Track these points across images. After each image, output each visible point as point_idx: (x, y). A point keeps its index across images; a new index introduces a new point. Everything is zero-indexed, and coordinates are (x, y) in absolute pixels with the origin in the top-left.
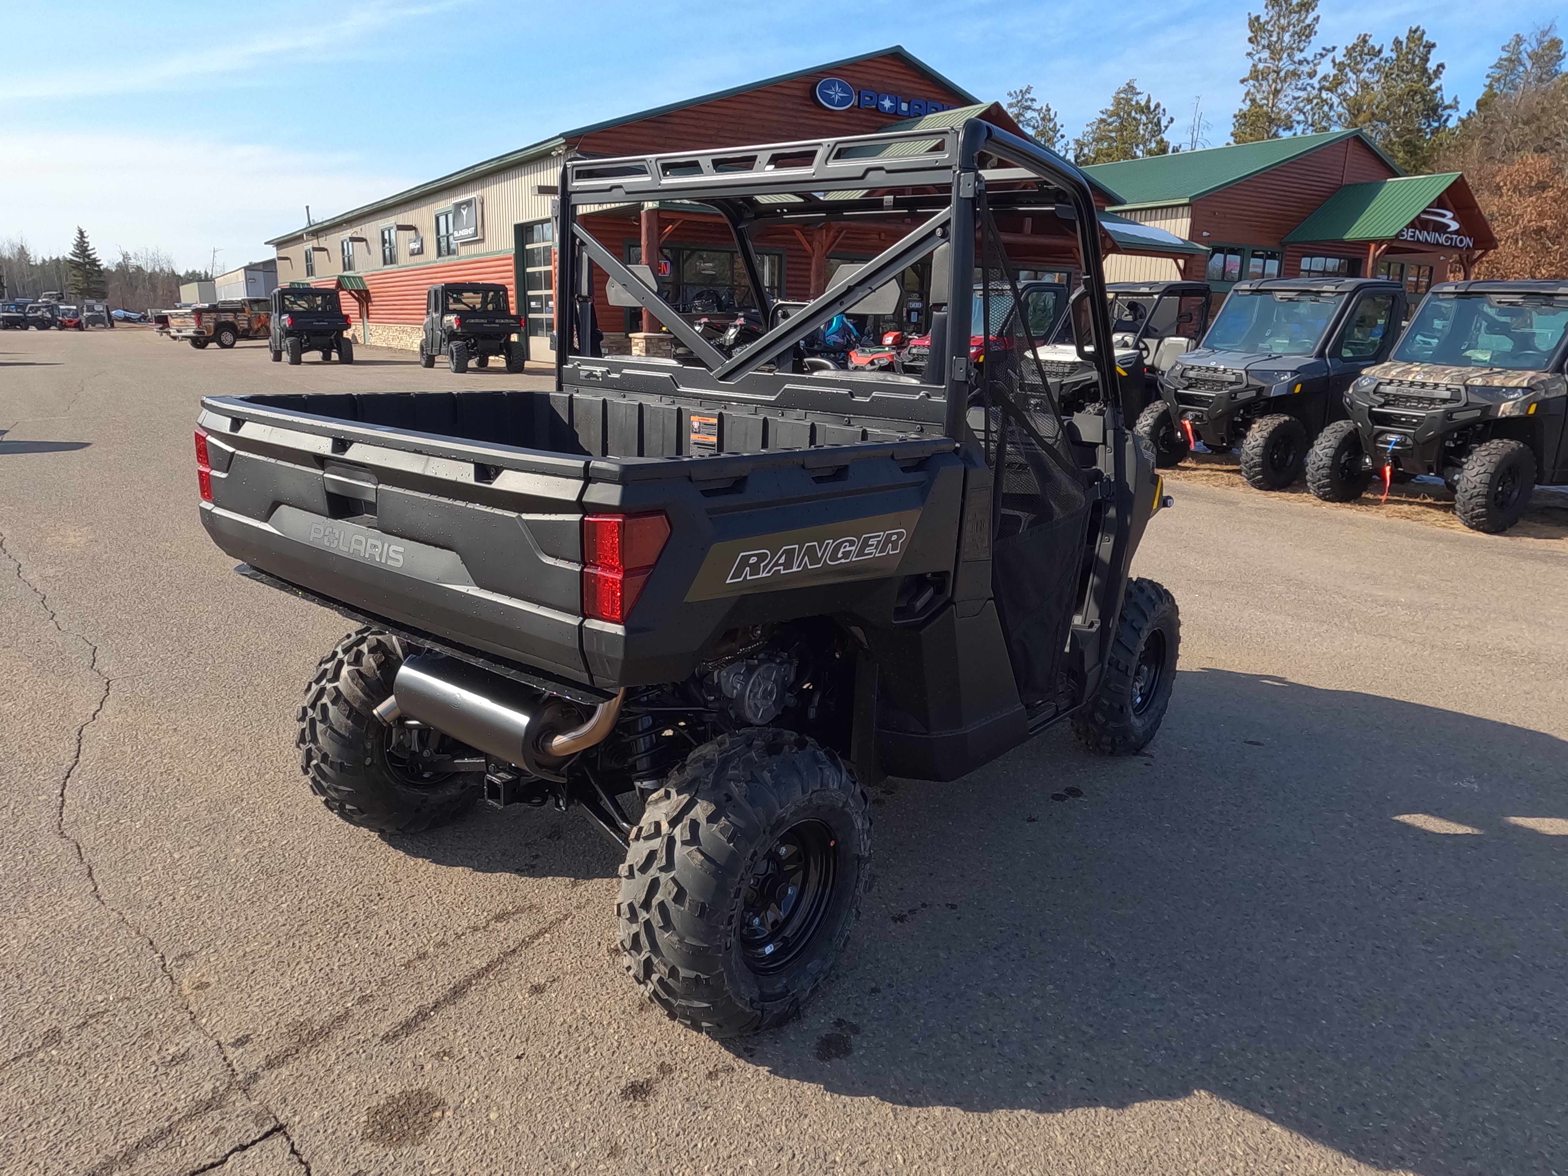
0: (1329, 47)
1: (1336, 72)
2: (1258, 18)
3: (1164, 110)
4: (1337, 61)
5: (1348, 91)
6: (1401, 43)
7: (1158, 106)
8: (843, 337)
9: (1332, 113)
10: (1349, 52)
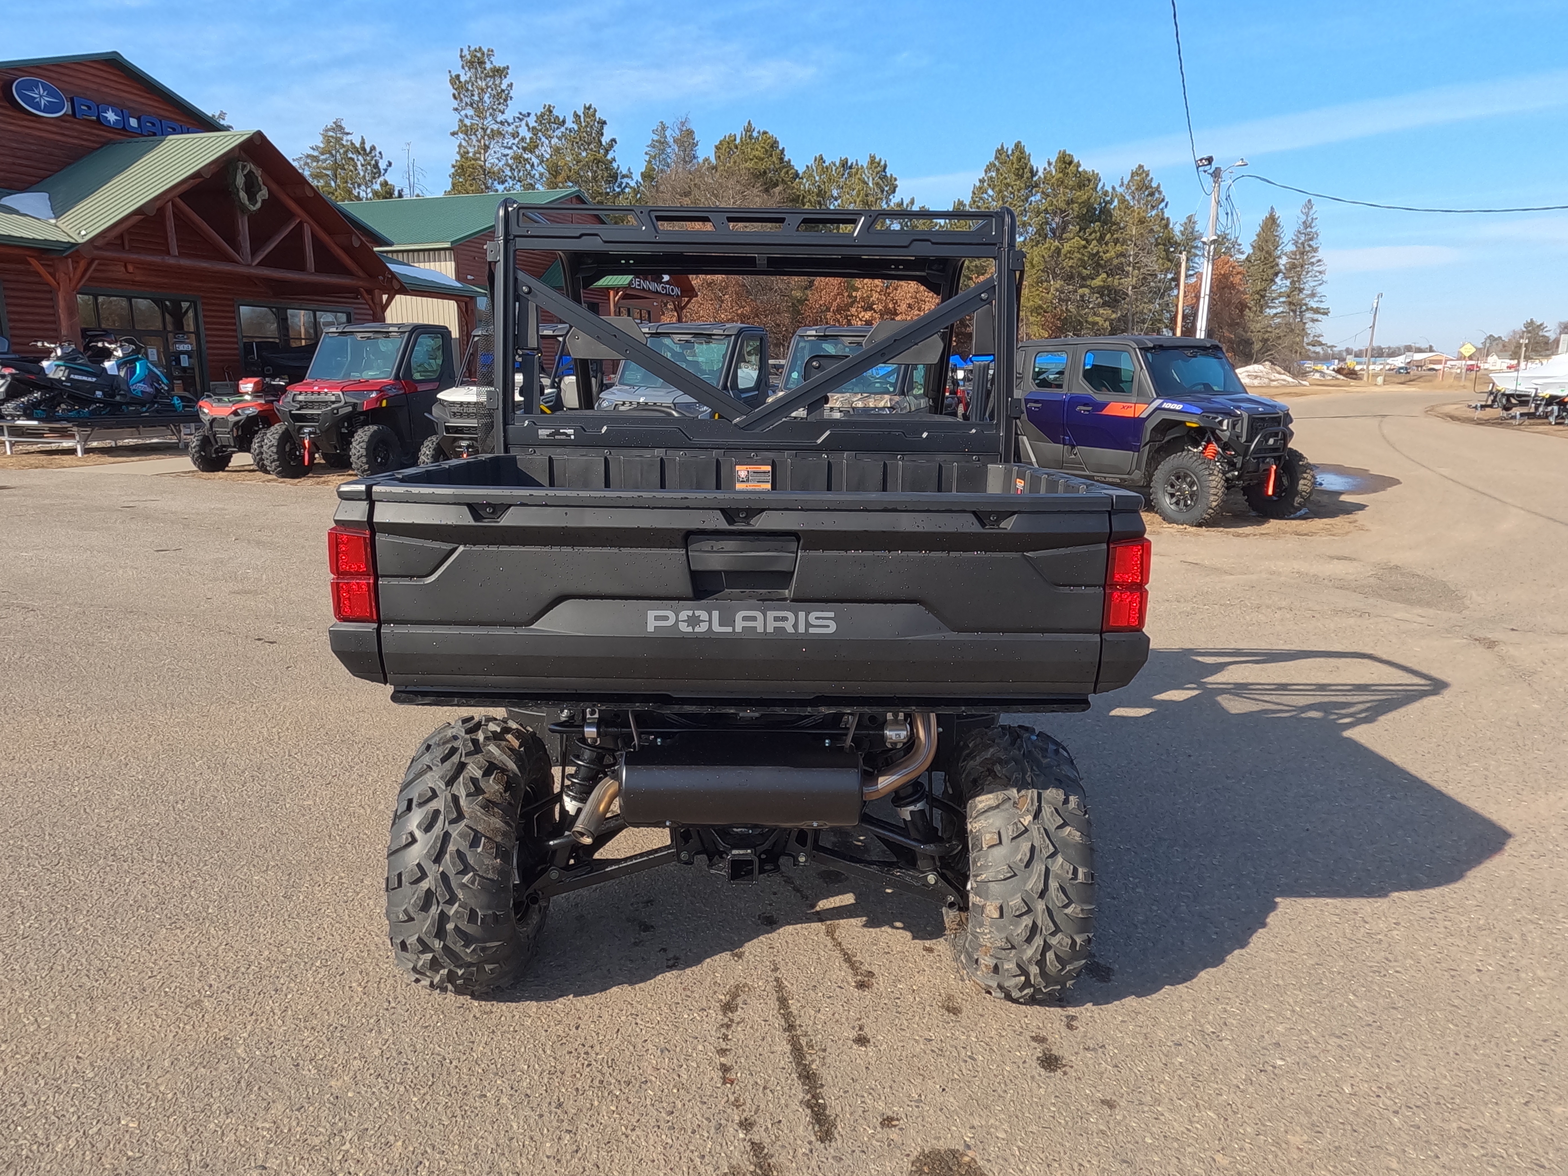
0: (525, 112)
1: (531, 135)
2: (458, 76)
3: (380, 153)
4: (531, 126)
5: (544, 154)
6: (580, 117)
7: (373, 148)
8: (152, 385)
9: (534, 172)
10: (540, 118)
